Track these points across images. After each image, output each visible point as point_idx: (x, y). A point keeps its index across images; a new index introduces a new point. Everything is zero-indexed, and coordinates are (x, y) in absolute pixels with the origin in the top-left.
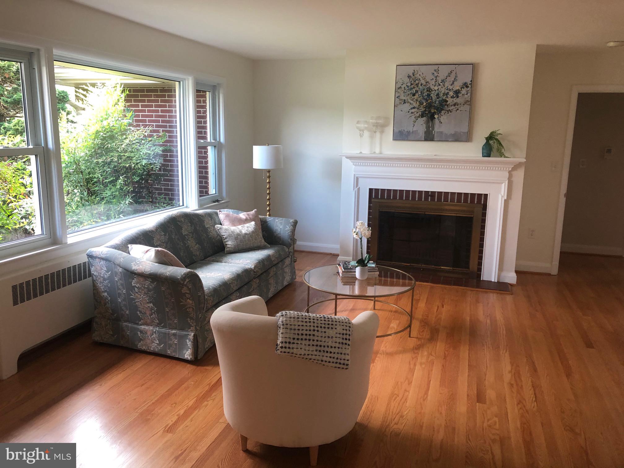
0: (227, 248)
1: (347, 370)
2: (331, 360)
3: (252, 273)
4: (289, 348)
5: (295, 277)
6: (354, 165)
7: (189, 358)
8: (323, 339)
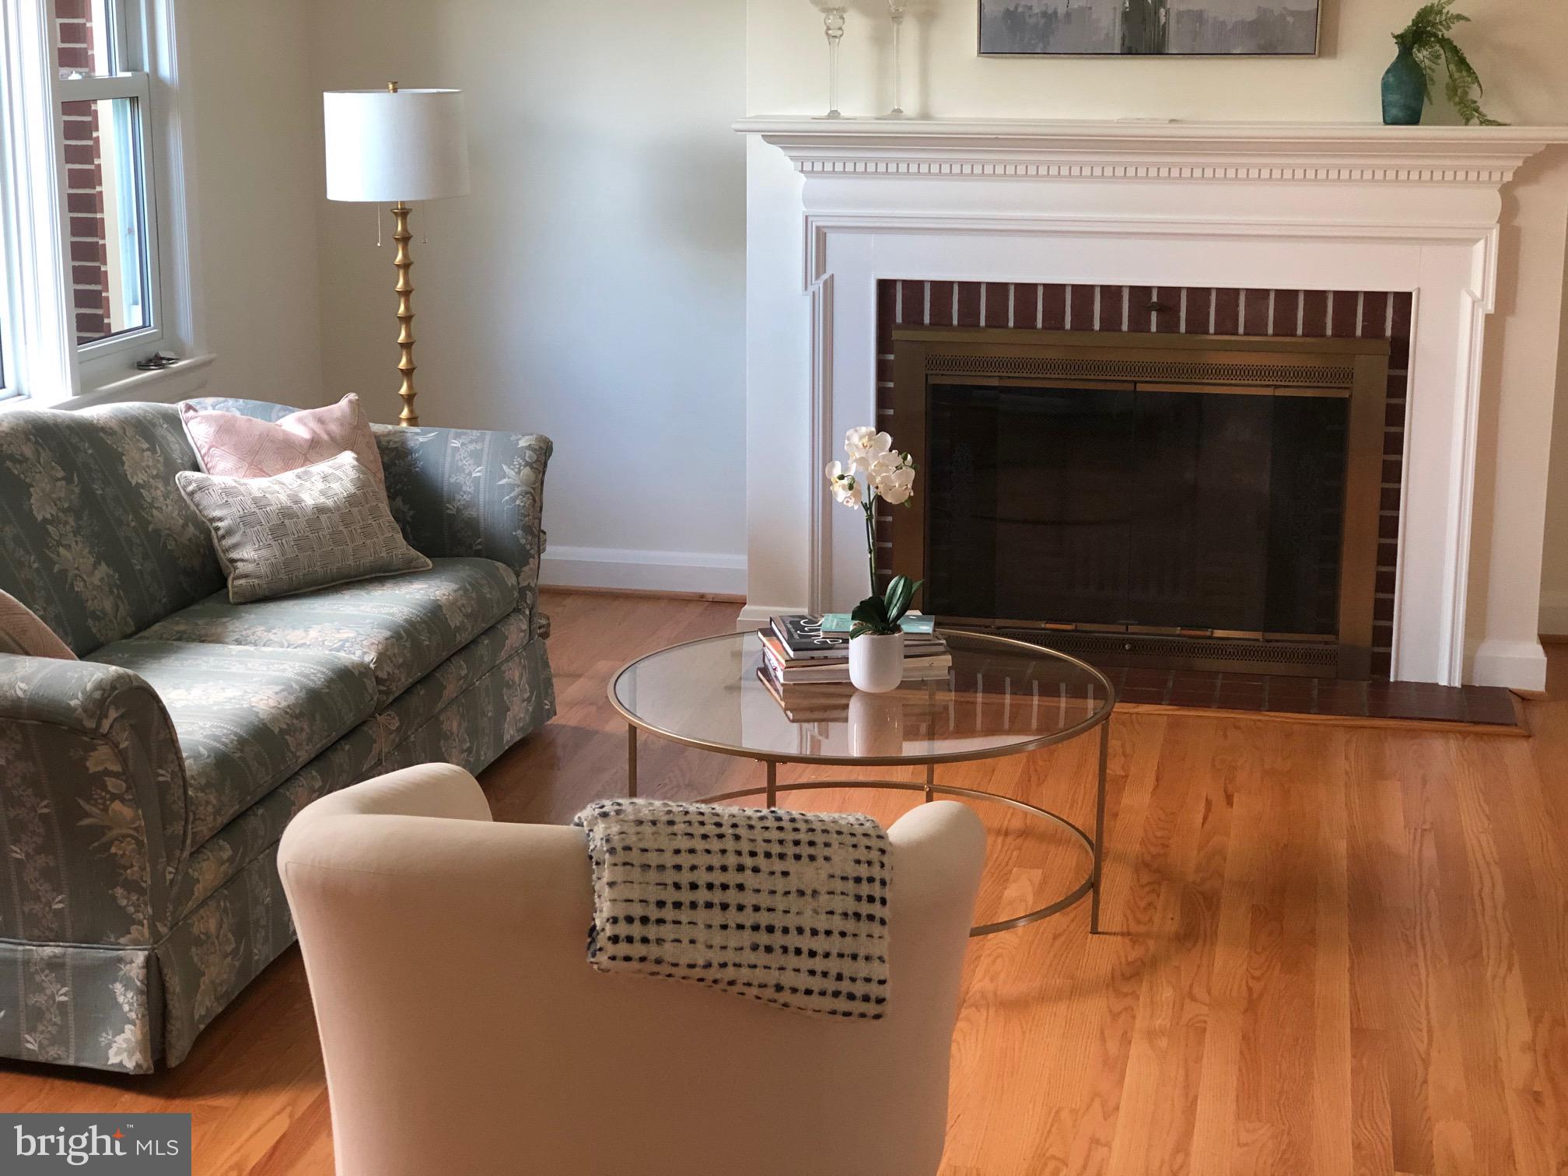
0: (235, 579)
1: (881, 1020)
2: (816, 983)
3: (370, 684)
4: (645, 940)
5: (552, 703)
6: (802, 171)
7: (130, 1065)
8: (780, 903)
